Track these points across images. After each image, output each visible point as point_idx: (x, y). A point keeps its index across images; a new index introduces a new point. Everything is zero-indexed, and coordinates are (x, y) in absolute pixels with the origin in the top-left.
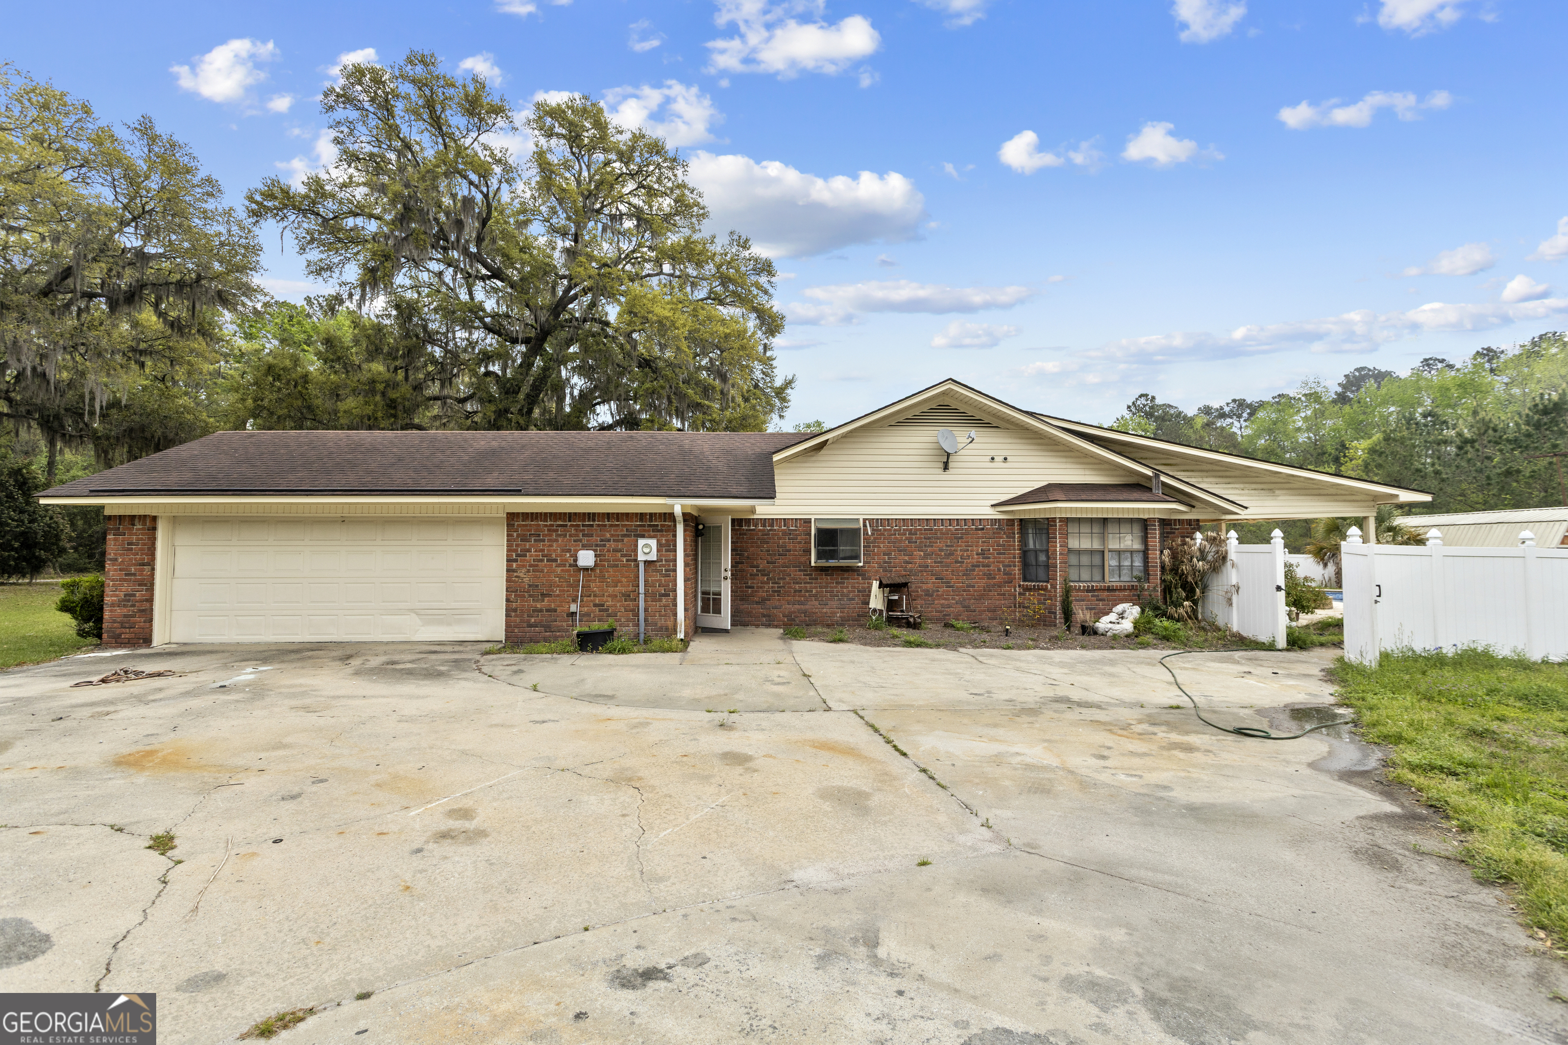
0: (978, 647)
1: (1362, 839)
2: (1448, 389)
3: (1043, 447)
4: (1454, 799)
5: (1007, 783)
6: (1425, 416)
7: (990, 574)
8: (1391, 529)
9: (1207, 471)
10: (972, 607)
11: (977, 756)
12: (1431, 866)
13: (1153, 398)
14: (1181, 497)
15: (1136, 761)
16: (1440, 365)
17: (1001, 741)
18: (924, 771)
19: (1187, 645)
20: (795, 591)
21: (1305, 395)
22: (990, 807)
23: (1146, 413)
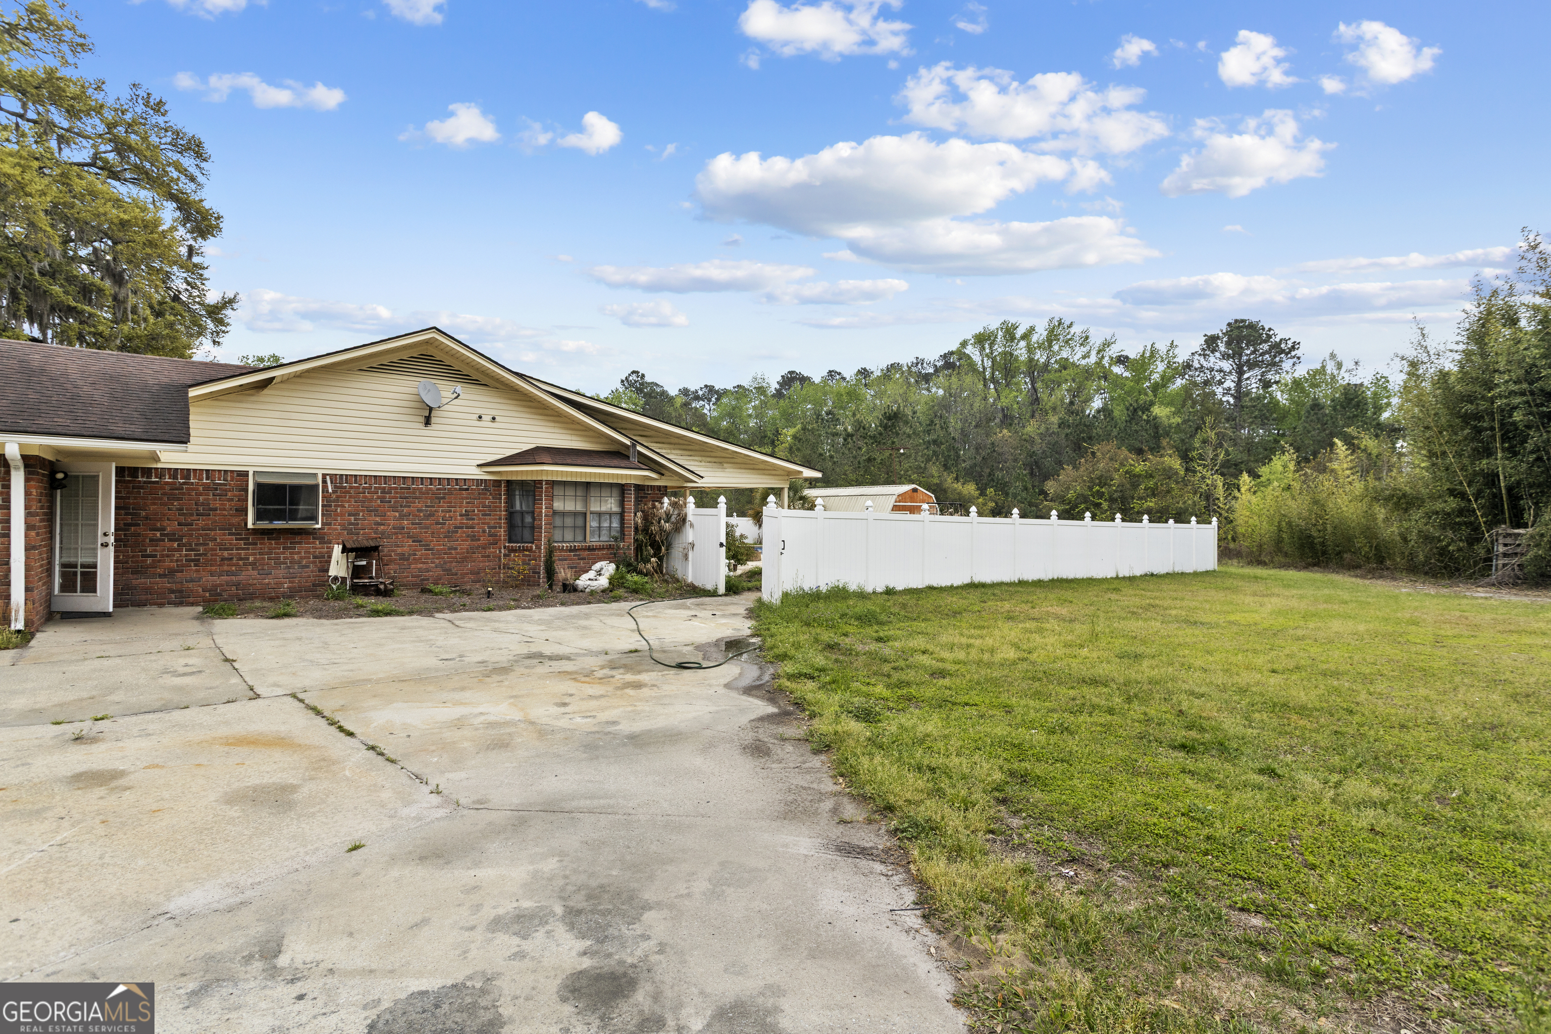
0: (456, 612)
1: (749, 737)
2: (842, 395)
3: (533, 410)
4: (809, 696)
5: (466, 744)
6: (828, 413)
7: (474, 536)
8: (803, 498)
9: (675, 444)
10: (454, 571)
11: (437, 723)
12: (789, 748)
13: (643, 375)
14: (653, 465)
15: (594, 703)
16: (838, 377)
17: (466, 704)
18: (373, 748)
19: (652, 596)
20: (223, 559)
21: (755, 388)
22: (443, 772)
23: (637, 389)
